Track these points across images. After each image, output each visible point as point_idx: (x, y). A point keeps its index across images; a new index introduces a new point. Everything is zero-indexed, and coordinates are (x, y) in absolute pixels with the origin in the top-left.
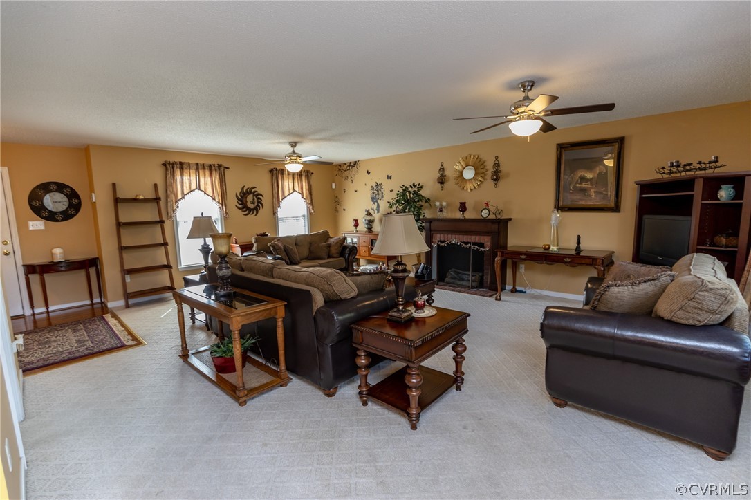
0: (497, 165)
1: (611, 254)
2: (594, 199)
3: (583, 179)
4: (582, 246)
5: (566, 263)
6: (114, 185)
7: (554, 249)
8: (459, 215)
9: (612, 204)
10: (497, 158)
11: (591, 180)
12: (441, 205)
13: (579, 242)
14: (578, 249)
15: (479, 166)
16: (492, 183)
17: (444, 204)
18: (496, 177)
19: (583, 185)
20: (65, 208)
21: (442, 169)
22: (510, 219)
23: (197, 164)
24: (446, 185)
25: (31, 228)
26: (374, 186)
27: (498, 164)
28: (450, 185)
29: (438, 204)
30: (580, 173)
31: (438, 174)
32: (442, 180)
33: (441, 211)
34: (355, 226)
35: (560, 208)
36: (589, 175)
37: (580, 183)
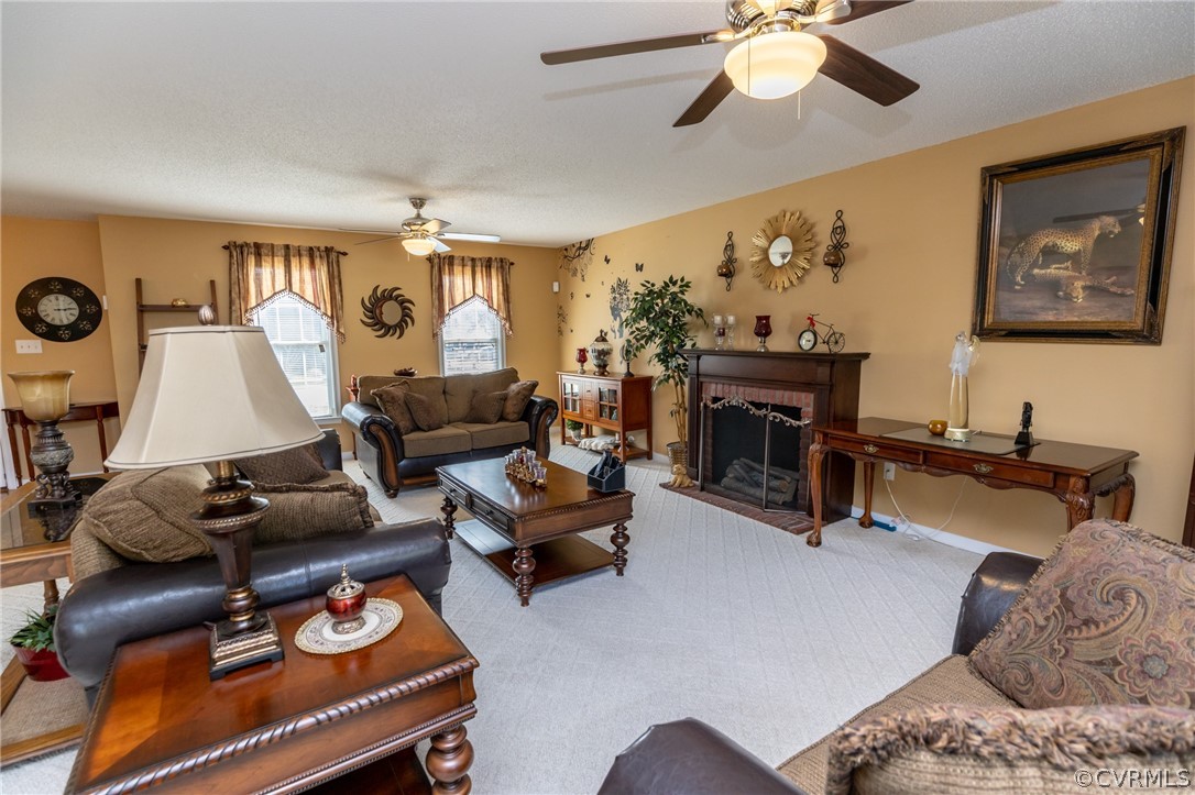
0: (840, 230)
1: (1127, 460)
2: (1082, 308)
3: (1051, 254)
4: (1038, 431)
5: (978, 476)
6: (138, 281)
7: (956, 434)
8: (755, 344)
9: (1138, 324)
10: (839, 215)
11: (1074, 258)
12: (725, 322)
13: (1027, 421)
14: (1024, 441)
15: (801, 235)
16: (828, 272)
17: (731, 319)
18: (836, 260)
19: (1053, 271)
20: (73, 319)
21: (730, 247)
22: (866, 356)
23: (287, 247)
24: (737, 280)
25: (19, 351)
26: (615, 286)
27: (843, 228)
28: (744, 279)
29: (718, 319)
30: (1044, 239)
31: (720, 258)
32: (728, 271)
33: (722, 334)
34: (579, 361)
35: (984, 331)
36: (1070, 245)
37: (1045, 265)
